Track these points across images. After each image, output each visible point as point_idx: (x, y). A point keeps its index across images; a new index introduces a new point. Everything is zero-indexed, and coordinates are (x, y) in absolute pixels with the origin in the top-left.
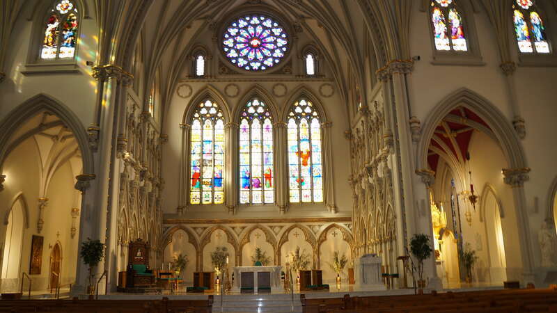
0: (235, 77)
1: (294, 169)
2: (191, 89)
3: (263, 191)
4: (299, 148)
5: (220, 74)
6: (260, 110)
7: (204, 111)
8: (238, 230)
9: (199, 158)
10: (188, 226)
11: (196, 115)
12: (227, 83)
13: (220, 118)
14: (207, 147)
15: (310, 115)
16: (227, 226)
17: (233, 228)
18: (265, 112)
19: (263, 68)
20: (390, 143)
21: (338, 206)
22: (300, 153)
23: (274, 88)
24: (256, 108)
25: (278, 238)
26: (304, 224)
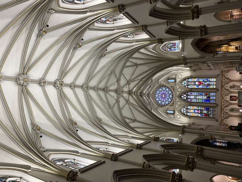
0: (175, 102)
1: (204, 87)
2: (178, 115)
3: (211, 96)
4: (198, 85)
5: (173, 106)
6: (185, 95)
7: (185, 112)
8: (224, 104)
9: (199, 114)
10: (222, 118)
11: (186, 114)
12: (177, 104)
13: (187, 107)
14: (196, 111)
15: (187, 81)
16: (223, 107)
17: (224, 105)
18: (186, 94)
19: (172, 94)
20: (204, 63)
21: (218, 74)
22: (199, 85)
23: (179, 92)
24: (184, 97)
25: (227, 92)
26: (223, 84)
